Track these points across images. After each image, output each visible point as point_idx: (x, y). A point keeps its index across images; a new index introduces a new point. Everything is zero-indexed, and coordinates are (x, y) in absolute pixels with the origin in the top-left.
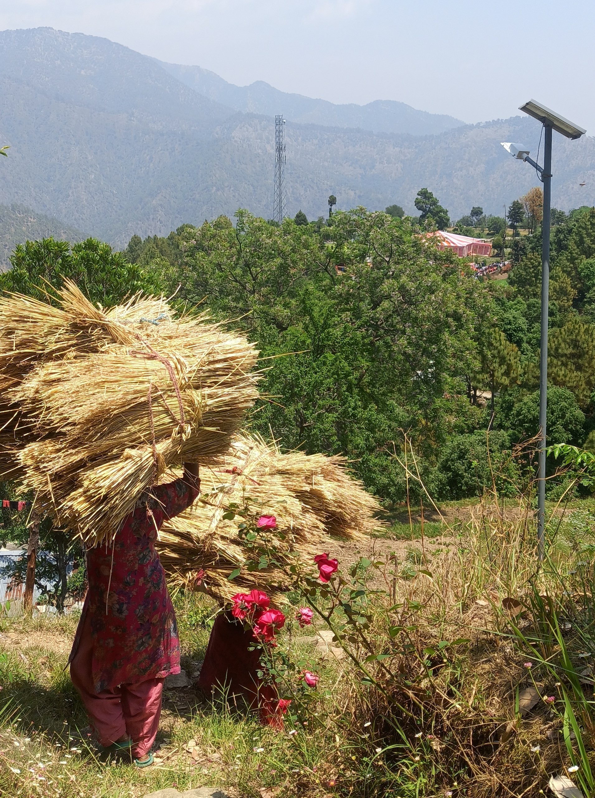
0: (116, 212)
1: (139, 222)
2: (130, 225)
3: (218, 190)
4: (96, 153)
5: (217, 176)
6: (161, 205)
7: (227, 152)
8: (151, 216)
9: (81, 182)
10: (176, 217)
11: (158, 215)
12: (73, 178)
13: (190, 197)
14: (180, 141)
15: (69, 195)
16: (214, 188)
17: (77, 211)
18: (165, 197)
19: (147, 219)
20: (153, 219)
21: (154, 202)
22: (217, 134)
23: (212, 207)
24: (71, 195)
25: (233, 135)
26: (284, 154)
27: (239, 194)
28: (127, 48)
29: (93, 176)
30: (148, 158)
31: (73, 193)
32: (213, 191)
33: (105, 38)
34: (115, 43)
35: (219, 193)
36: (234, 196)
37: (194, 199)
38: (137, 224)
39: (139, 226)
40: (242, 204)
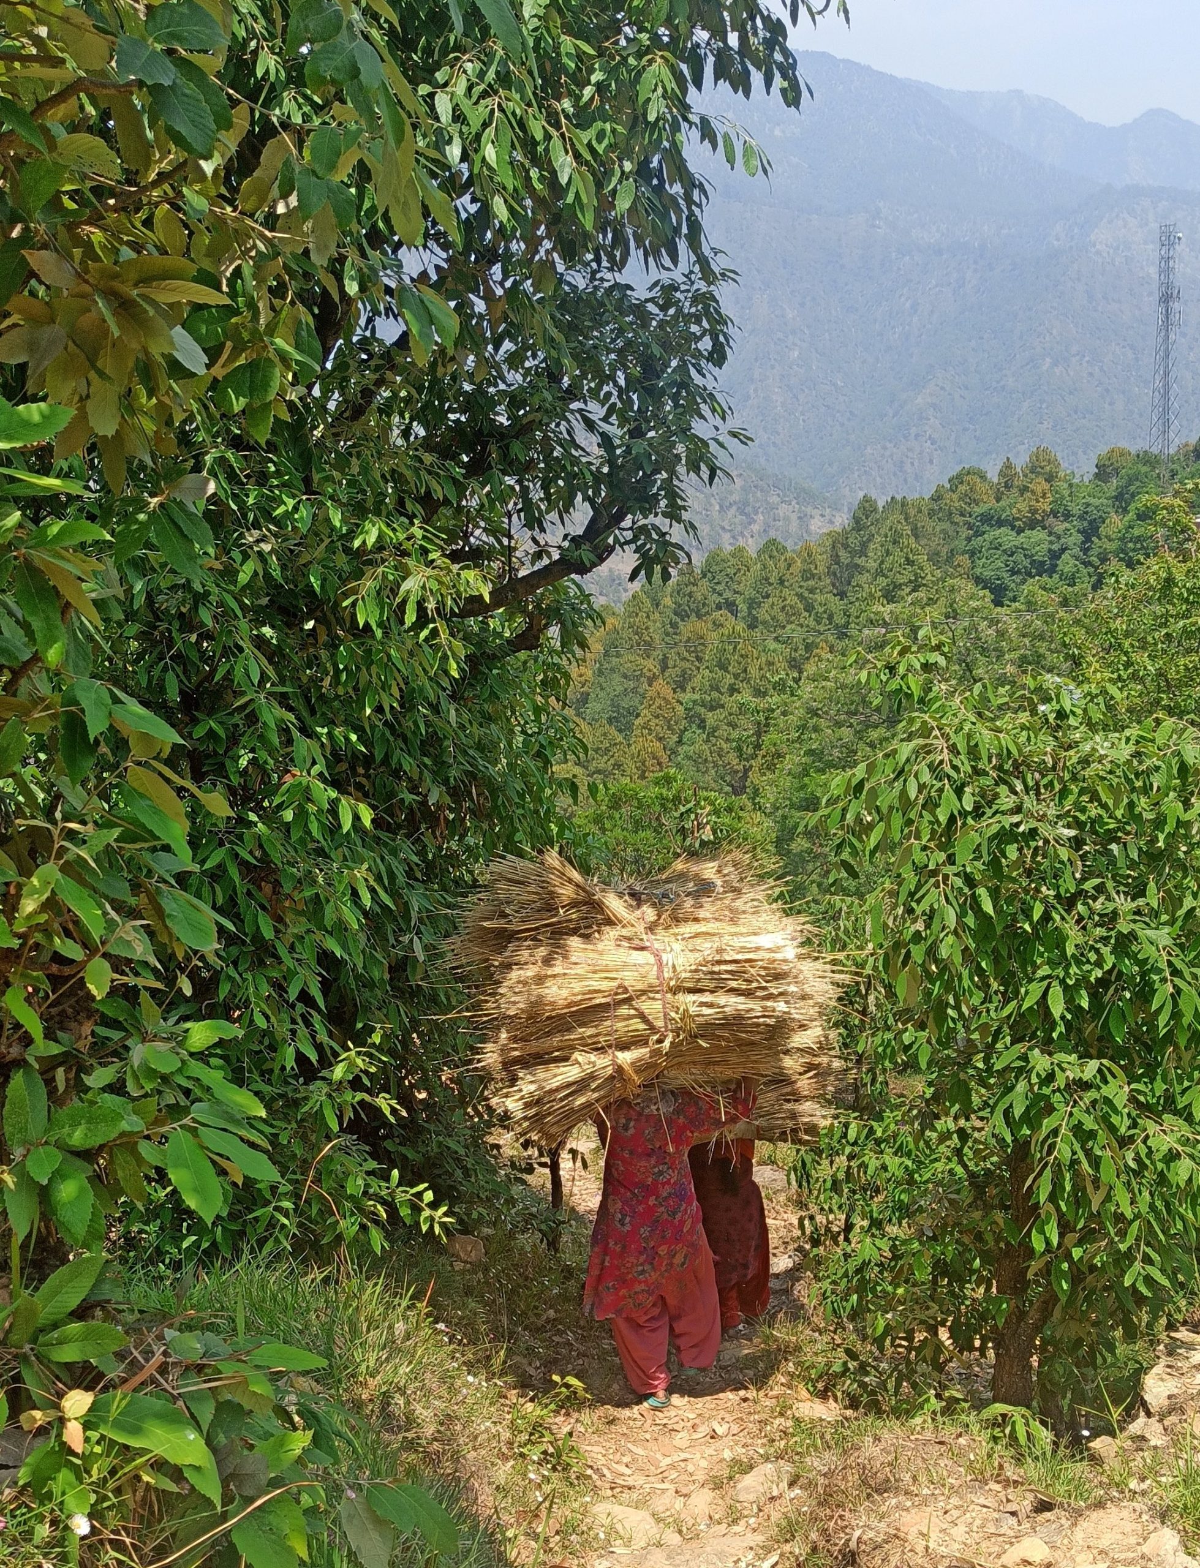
0: (842, 425)
1: (888, 445)
2: (869, 450)
3: (1055, 364)
4: (802, 305)
5: (1055, 332)
6: (934, 406)
7: (1079, 279)
8: (913, 431)
9: (773, 367)
10: (965, 429)
11: (927, 428)
12: (756, 360)
13: (994, 384)
14: (976, 262)
15: (749, 397)
16: (1048, 360)
17: (765, 429)
18: (942, 388)
19: (905, 437)
20: (917, 436)
21: (919, 400)
22: (1058, 240)
23: (1042, 401)
24: (753, 395)
25: (1093, 237)
26: (1175, 306)
27: (1101, 369)
28: (869, 68)
29: (796, 353)
30: (908, 305)
31: (756, 390)
32: (1045, 368)
33: (824, 53)
34: (843, 61)
35: (1057, 371)
36: (1091, 374)
37: (1003, 387)
38: (885, 448)
39: (887, 453)
40: (1107, 390)
